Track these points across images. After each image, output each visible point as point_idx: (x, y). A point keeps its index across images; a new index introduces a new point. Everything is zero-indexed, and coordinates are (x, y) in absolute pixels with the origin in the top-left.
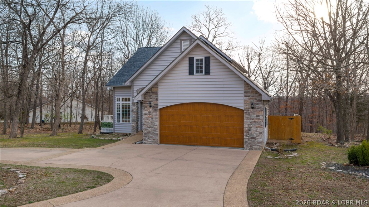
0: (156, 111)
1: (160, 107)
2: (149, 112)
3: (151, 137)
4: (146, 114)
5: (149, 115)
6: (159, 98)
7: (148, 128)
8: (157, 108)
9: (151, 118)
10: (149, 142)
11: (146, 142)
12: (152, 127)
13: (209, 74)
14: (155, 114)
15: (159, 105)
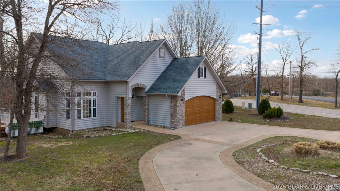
0: (183, 103)
1: (185, 100)
2: (180, 104)
3: (181, 123)
4: (178, 106)
5: (180, 106)
6: (185, 94)
7: (180, 116)
8: (184, 100)
9: (181, 109)
10: (180, 127)
11: (179, 127)
12: (182, 115)
13: (206, 78)
14: (183, 105)
15: (185, 98)
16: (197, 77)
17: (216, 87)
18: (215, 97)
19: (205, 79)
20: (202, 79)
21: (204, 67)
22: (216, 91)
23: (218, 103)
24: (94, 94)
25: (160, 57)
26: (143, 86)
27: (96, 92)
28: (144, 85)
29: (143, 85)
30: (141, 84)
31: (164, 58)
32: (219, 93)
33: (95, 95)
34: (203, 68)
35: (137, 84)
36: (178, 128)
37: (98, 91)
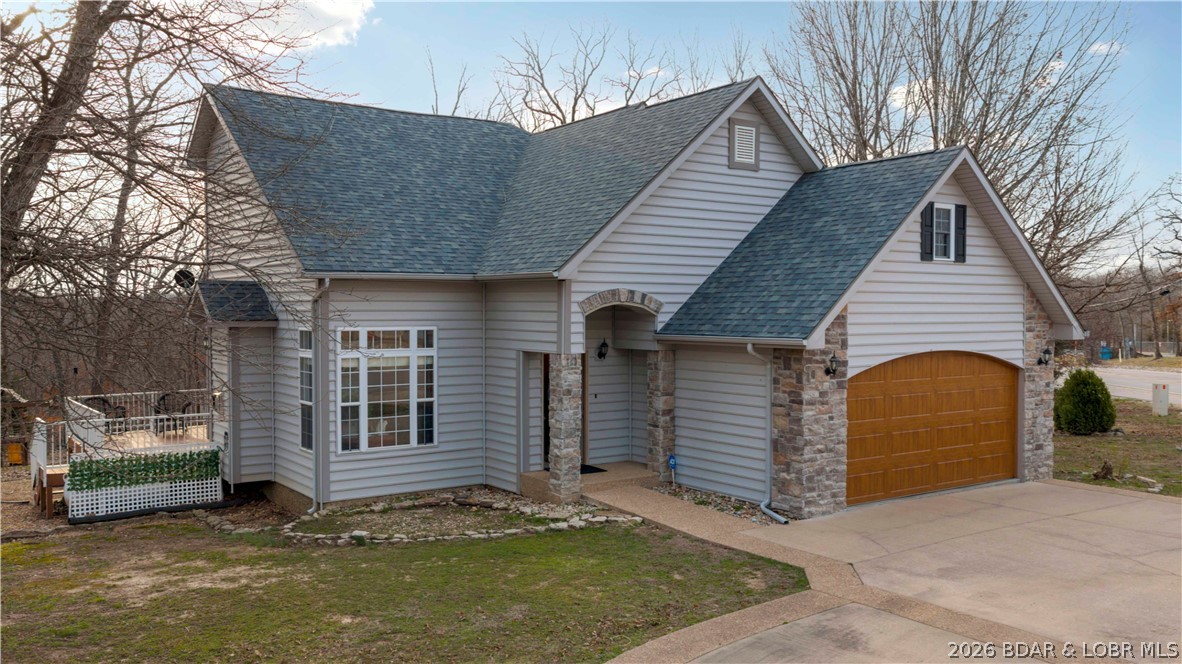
0: (840, 386)
1: (851, 373)
2: (823, 394)
3: (827, 487)
4: (811, 403)
5: (823, 403)
6: (851, 341)
7: (818, 456)
8: (844, 374)
9: (826, 417)
10: (821, 509)
11: (813, 509)
12: (831, 451)
13: (964, 261)
14: (839, 400)
15: (850, 364)
16: (917, 257)
17: (1020, 309)
18: (1016, 357)
19: (960, 268)
20: (942, 265)
21: (957, 207)
22: (1020, 327)
23: (1032, 387)
24: (426, 339)
25: (732, 165)
26: (642, 302)
27: (434, 328)
28: (651, 300)
29: (644, 296)
30: (632, 292)
31: (755, 168)
32: (1038, 336)
33: (430, 345)
34: (949, 211)
35: (614, 293)
36: (811, 514)
37: (443, 325)
